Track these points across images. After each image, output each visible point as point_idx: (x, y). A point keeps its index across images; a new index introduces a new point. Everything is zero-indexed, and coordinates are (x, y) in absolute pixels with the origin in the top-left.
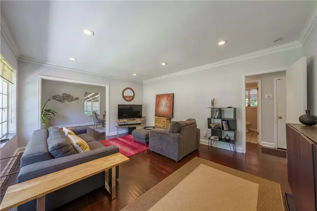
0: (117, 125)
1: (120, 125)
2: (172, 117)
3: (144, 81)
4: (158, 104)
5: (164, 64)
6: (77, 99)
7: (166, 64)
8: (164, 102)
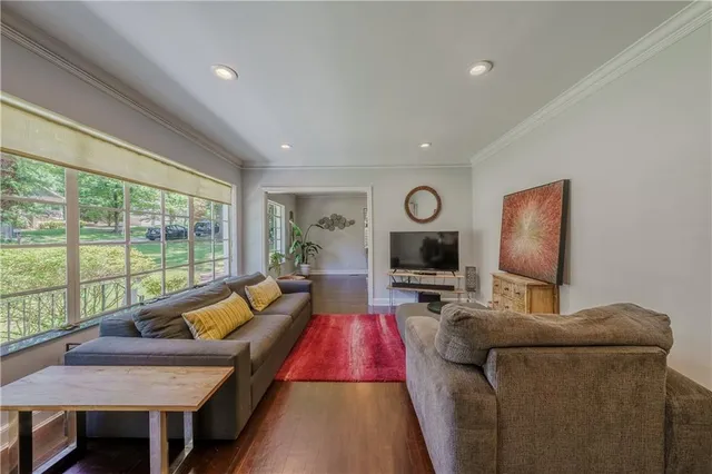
0: (388, 282)
1: (396, 285)
2: (562, 276)
3: (472, 161)
4: (509, 226)
5: (479, 69)
6: (352, 223)
7: (491, 64)
8: (529, 217)
